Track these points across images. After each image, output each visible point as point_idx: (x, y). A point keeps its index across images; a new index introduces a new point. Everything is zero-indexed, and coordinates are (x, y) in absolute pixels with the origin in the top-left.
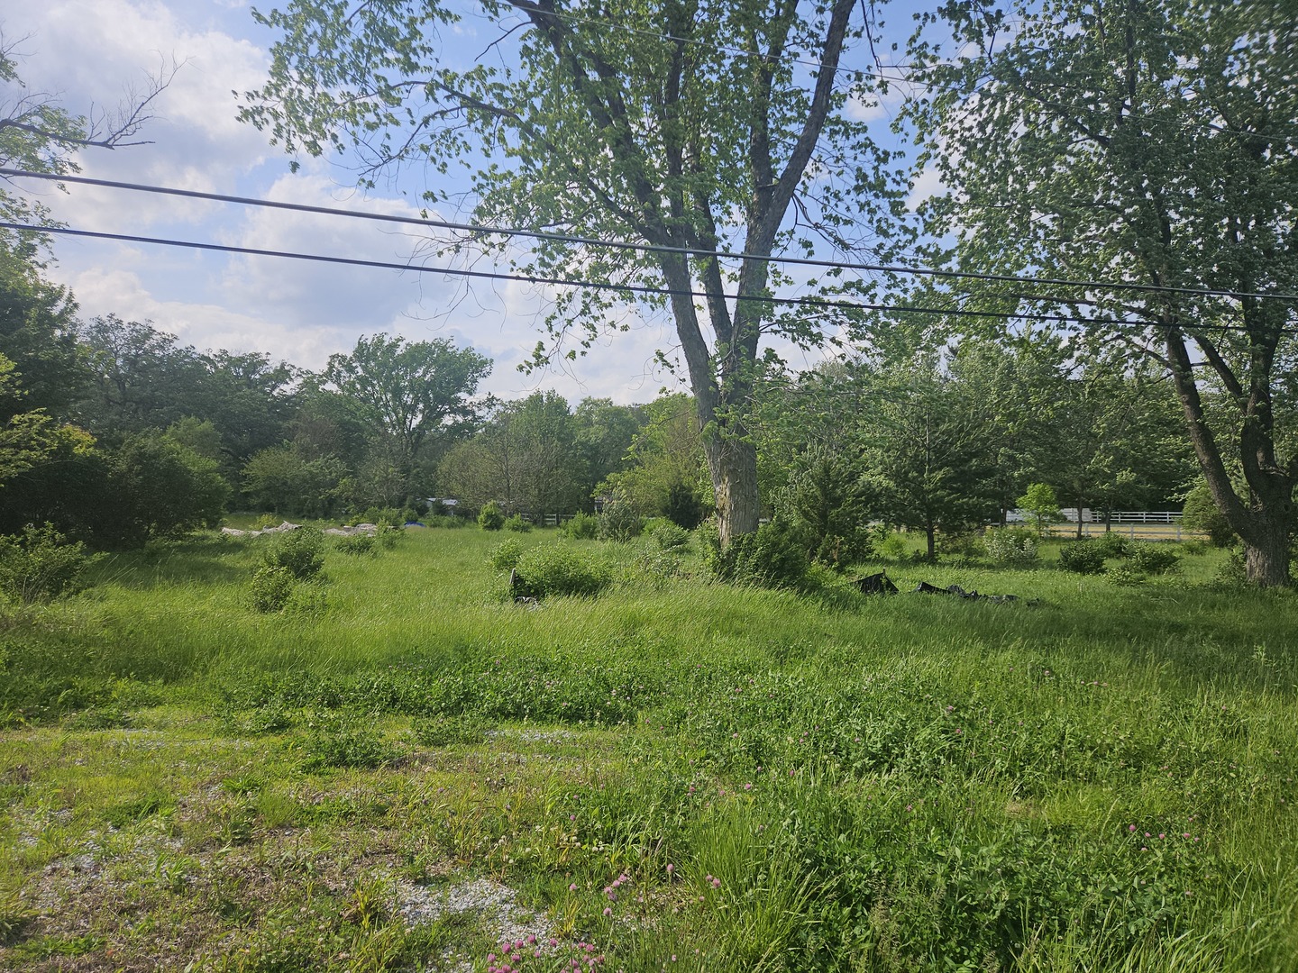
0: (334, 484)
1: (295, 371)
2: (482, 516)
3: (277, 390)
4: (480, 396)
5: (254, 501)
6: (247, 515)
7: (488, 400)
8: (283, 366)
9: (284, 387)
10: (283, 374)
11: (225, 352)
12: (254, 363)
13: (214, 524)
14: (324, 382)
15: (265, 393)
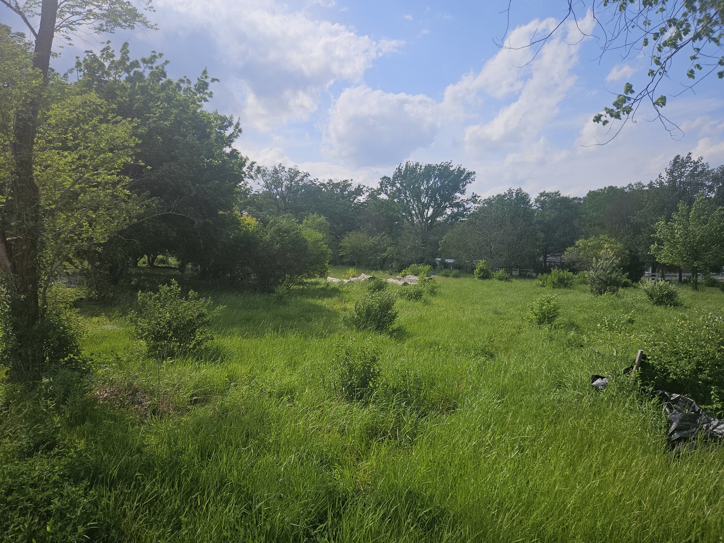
0: (385, 250)
1: (365, 189)
2: (477, 270)
3: (356, 200)
4: (468, 195)
5: (345, 260)
6: (342, 268)
7: (473, 197)
8: (359, 186)
9: (359, 198)
10: (359, 191)
11: (331, 181)
12: (345, 185)
13: (323, 275)
14: (380, 194)
15: (350, 201)
